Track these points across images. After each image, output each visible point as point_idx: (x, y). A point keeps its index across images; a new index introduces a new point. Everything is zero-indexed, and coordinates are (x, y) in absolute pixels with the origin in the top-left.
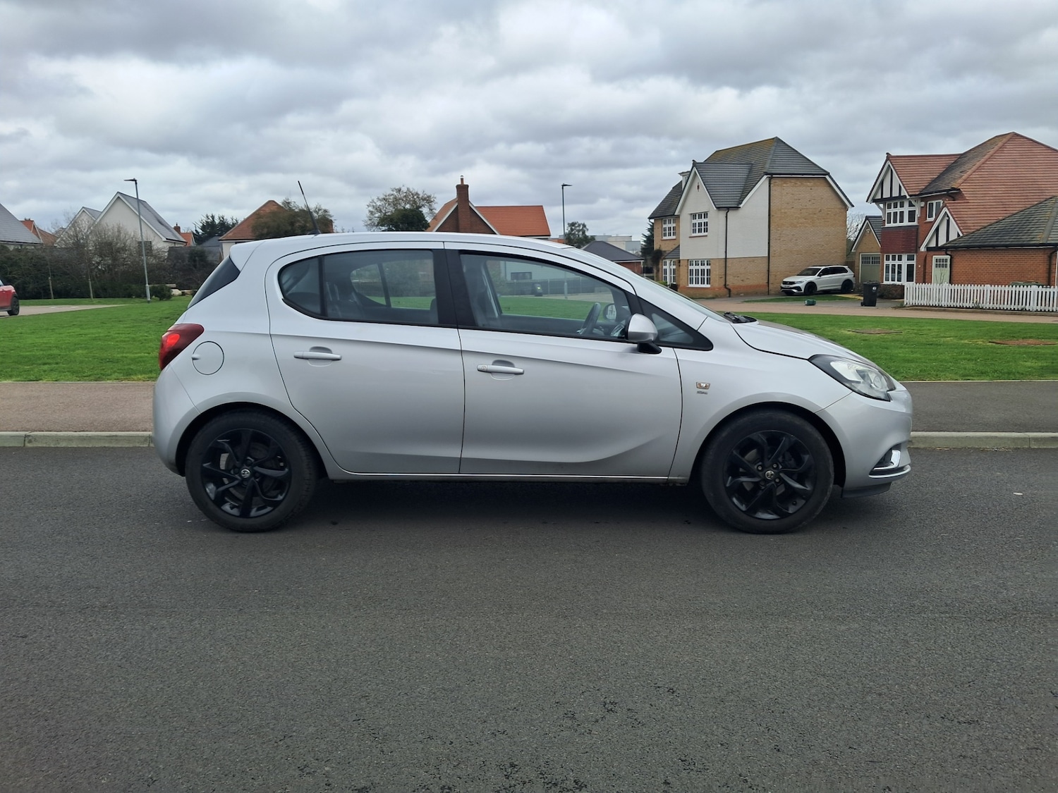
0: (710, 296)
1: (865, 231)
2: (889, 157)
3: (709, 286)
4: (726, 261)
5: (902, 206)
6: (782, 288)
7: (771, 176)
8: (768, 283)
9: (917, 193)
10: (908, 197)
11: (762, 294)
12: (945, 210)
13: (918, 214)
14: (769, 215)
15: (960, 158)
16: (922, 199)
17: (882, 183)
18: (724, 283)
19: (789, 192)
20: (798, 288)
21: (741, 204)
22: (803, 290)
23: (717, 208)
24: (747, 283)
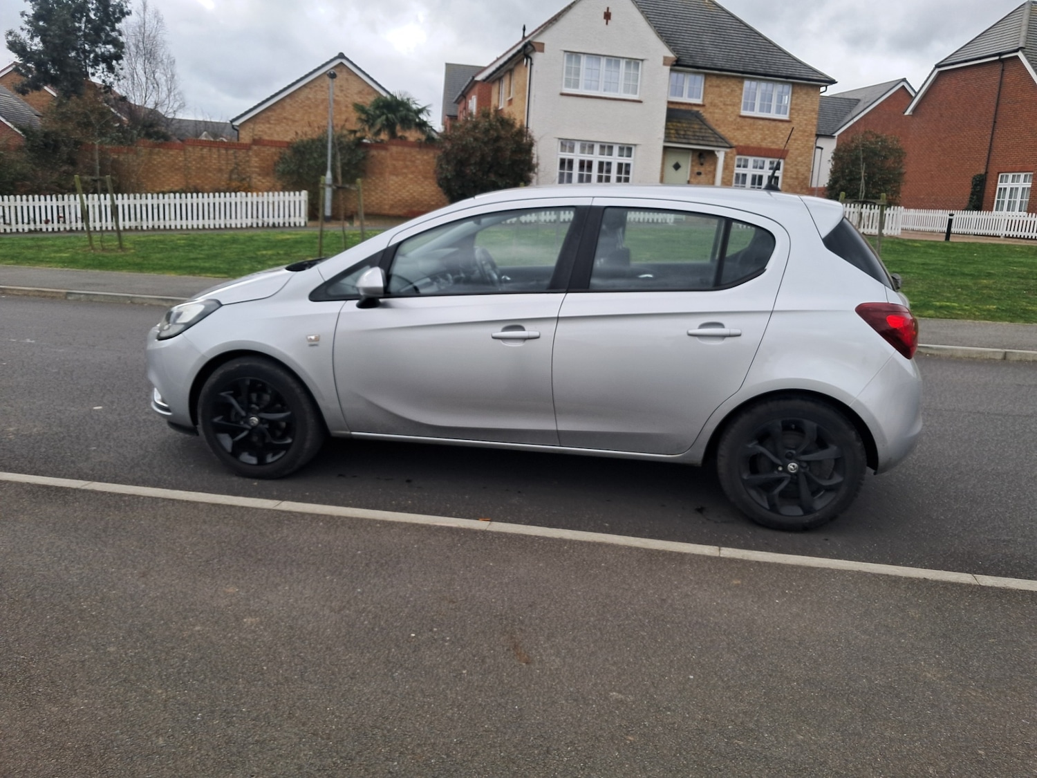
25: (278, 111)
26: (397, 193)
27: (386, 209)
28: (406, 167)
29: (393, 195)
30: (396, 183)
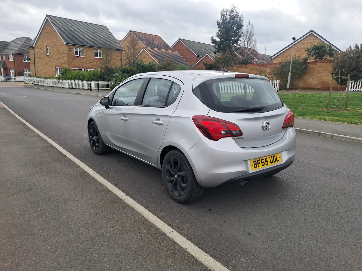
25: (287, 53)
26: (318, 80)
27: (313, 86)
28: (323, 70)
29: (317, 81)
30: (318, 76)
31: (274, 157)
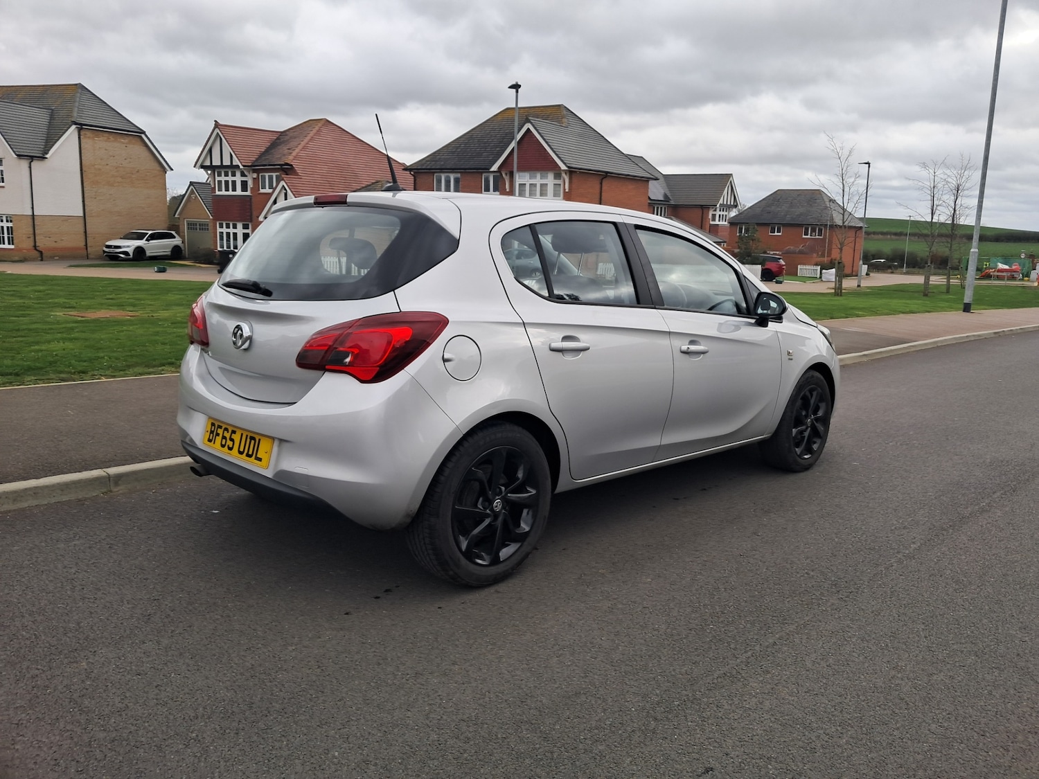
0: (16, 258)
1: (189, 197)
2: (217, 125)
3: (12, 247)
4: (33, 219)
5: (234, 175)
6: (104, 252)
7: (81, 127)
8: (86, 245)
9: (250, 164)
10: (241, 167)
11: (81, 258)
12: (282, 183)
13: (250, 184)
14: (81, 170)
15: (280, 135)
16: (254, 171)
17: (210, 151)
18: (32, 244)
19: (100, 147)
20: (126, 253)
21: (47, 154)
22: (131, 254)
23: (17, 155)
24: (61, 245)
31: (253, 442)
